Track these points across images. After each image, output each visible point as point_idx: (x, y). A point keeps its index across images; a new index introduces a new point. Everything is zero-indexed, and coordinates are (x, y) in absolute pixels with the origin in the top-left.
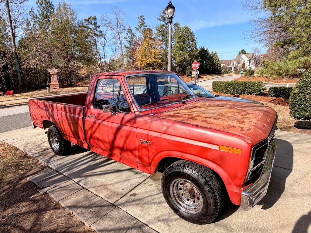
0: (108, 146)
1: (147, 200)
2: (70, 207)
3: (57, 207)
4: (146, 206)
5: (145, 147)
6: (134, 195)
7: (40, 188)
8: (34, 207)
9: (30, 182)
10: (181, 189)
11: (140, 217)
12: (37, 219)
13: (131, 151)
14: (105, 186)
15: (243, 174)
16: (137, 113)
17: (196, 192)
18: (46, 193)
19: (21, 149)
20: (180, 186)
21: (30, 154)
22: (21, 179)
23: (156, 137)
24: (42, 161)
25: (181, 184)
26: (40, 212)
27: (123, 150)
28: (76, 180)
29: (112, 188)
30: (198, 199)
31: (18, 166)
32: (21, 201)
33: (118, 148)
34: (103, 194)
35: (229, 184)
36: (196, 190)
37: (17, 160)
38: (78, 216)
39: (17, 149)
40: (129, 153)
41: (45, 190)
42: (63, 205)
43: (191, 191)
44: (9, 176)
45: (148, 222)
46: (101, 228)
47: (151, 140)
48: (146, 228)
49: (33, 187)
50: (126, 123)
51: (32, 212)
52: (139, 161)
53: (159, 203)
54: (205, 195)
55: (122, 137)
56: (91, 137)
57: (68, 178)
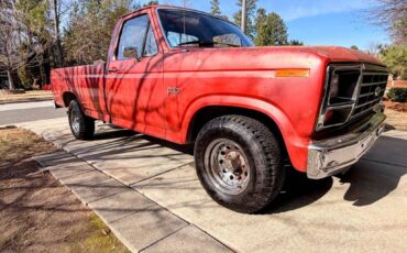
0: (130, 109)
1: (177, 184)
2: (69, 185)
3: (55, 185)
4: (173, 191)
5: (173, 100)
6: (160, 179)
7: (41, 167)
8: (27, 184)
9: (33, 161)
10: (221, 162)
11: (160, 200)
12: (24, 195)
13: (157, 109)
14: (124, 169)
15: (311, 112)
16: (166, 52)
17: (243, 163)
18: (48, 171)
19: (38, 133)
20: (221, 157)
21: (46, 138)
22: (24, 158)
23: (188, 79)
24: (57, 145)
25: (223, 153)
26: (31, 188)
27: (147, 111)
28: (90, 162)
29: (134, 171)
30: (246, 174)
31: (27, 148)
32: (13, 177)
33: (142, 109)
34: (118, 177)
35: (290, 134)
36: (243, 161)
37: (28, 142)
38: (76, 194)
39: (34, 134)
40: (155, 113)
41: (47, 168)
42: (62, 182)
43: (235, 162)
44: (12, 155)
45: (170, 206)
46: (100, 206)
47: (181, 85)
48: (164, 213)
49: (35, 166)
50: (152, 68)
51: (21, 188)
52: (166, 123)
53: (194, 189)
54: (253, 160)
55: (146, 90)
56: (112, 100)
57: (81, 160)
